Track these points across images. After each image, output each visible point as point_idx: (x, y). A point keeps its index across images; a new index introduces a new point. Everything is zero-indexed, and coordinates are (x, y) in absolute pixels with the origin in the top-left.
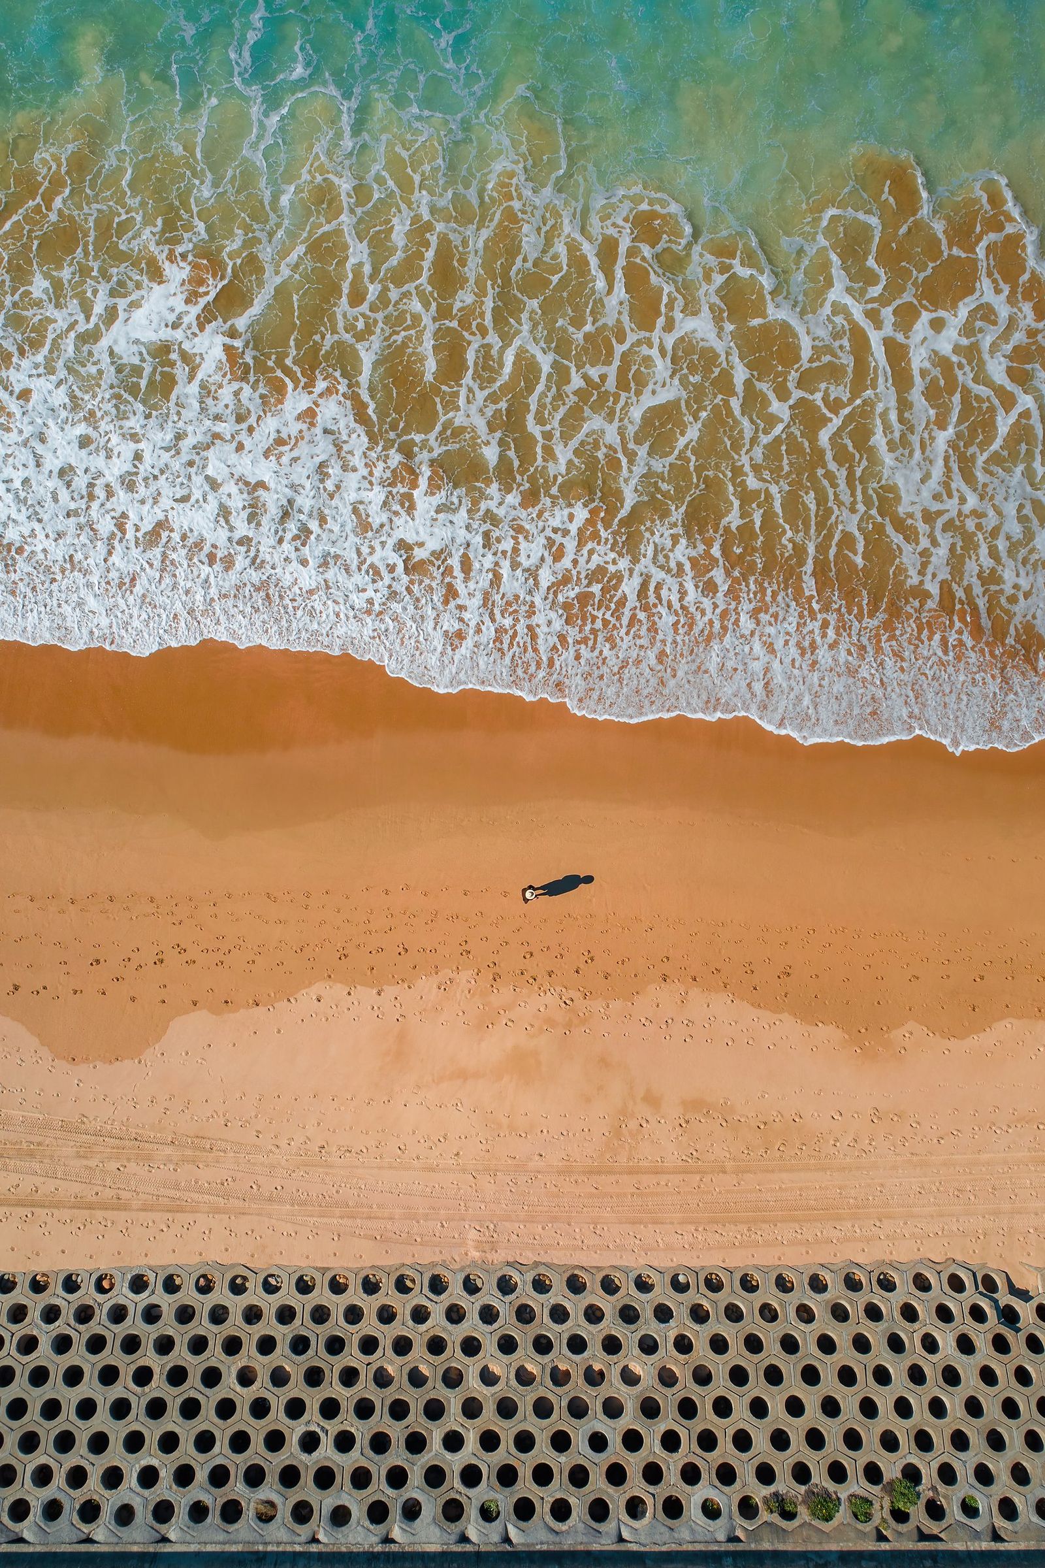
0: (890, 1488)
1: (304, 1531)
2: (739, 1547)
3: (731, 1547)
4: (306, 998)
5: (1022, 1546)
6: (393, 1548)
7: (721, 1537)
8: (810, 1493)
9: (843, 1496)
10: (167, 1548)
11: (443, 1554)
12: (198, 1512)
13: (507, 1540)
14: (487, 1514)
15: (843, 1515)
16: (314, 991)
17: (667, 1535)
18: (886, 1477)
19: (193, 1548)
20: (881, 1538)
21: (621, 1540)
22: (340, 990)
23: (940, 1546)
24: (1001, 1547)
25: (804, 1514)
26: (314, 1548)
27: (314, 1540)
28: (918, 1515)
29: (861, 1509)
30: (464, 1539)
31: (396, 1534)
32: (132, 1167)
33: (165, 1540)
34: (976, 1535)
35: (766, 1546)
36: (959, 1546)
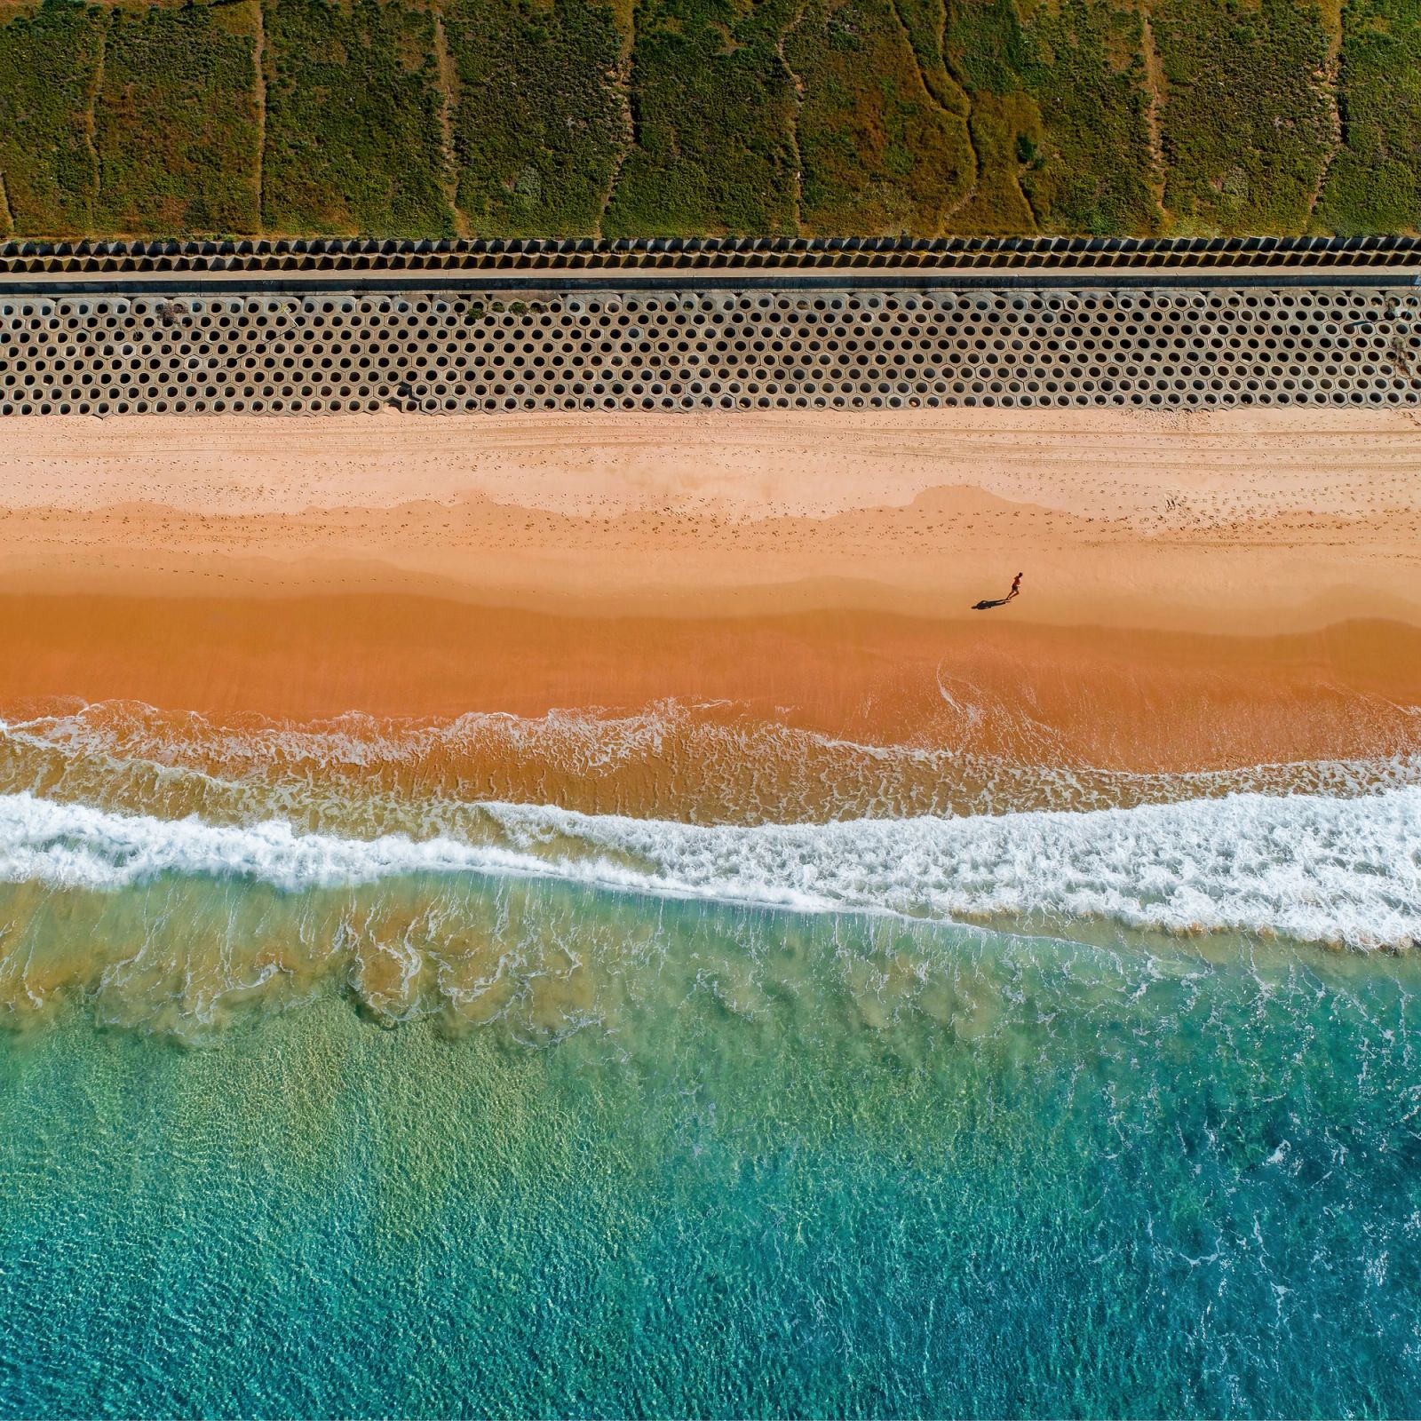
0: (482, 315)
1: (781, 297)
2: (562, 292)
3: (566, 292)
4: (832, 512)
5: (419, 292)
6: (735, 291)
7: (570, 296)
8: (524, 313)
9: (507, 312)
10: (849, 290)
11: (710, 288)
12: (837, 305)
13: (679, 295)
14: (689, 305)
15: (508, 305)
16: (827, 516)
17: (598, 297)
18: (483, 320)
19: (836, 290)
20: (489, 297)
21: (621, 295)
22: (811, 516)
23: (460, 292)
24: (429, 292)
25: (528, 305)
26: (775, 291)
27: (775, 295)
28: (469, 305)
29: (498, 307)
30: (700, 296)
31: (735, 298)
32: (916, 445)
33: (851, 294)
34: (441, 297)
35: (548, 292)
36: (451, 292)
